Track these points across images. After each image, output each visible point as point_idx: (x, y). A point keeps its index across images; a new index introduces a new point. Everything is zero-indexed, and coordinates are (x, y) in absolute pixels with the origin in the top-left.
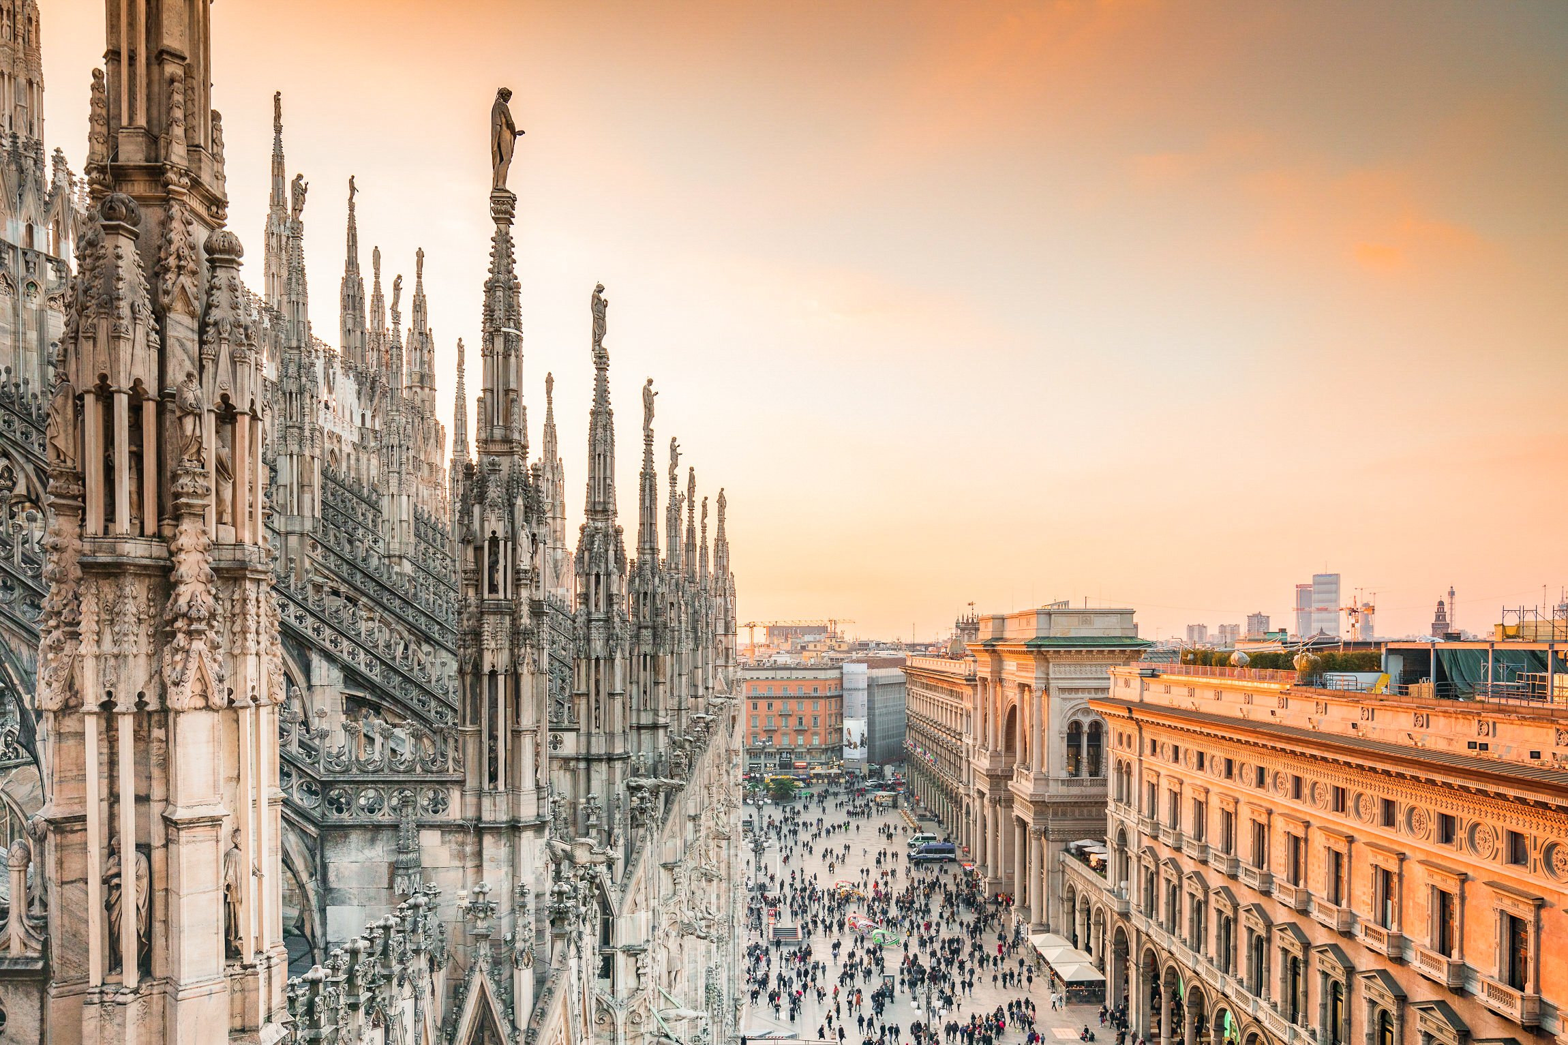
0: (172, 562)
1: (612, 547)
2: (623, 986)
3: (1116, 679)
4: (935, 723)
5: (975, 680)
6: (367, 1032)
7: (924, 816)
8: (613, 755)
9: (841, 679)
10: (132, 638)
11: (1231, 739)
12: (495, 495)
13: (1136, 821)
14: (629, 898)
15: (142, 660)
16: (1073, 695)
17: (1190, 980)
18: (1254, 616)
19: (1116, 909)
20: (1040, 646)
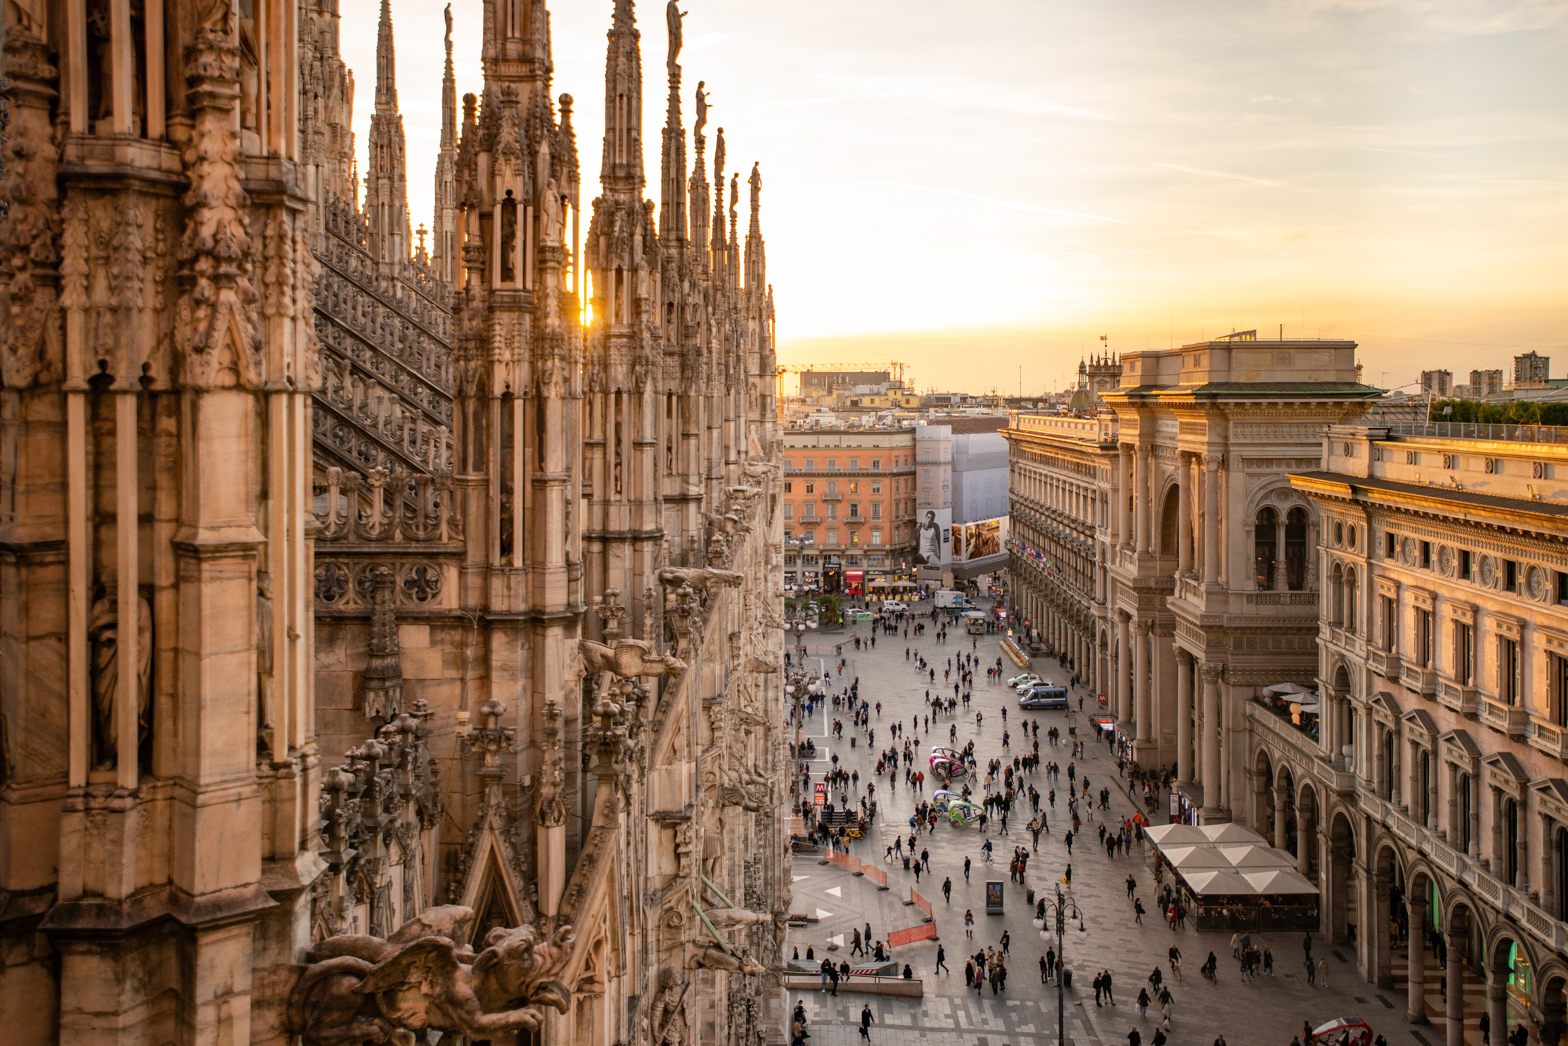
0: (187, 177)
1: (639, 231)
2: (656, 872)
3: (1331, 443)
4: (1054, 512)
5: (1115, 448)
6: (351, 907)
7: (1038, 649)
8: (641, 532)
9: (914, 447)
10: (137, 284)
11: (1513, 532)
12: (510, 139)
13: (1364, 655)
14: (665, 741)
15: (148, 318)
16: (1265, 470)
17: (1453, 894)
18: (1526, 356)
19: (1334, 786)
20: (1215, 396)
